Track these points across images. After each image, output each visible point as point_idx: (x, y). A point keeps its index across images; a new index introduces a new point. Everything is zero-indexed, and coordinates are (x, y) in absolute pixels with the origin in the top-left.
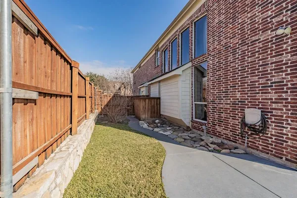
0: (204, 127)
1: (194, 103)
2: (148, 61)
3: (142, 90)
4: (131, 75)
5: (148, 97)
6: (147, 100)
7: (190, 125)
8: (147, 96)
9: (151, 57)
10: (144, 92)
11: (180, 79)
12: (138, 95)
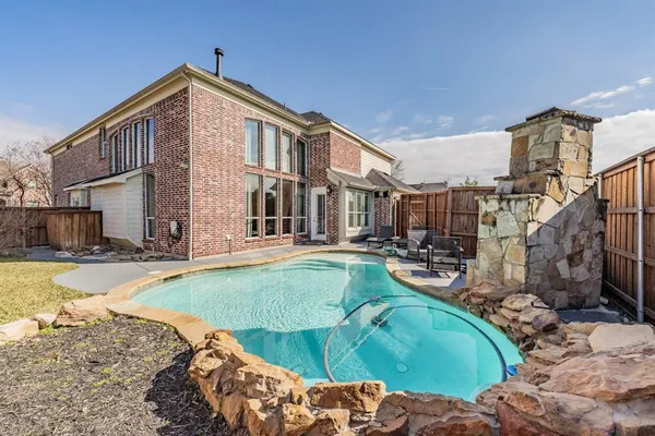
0: (151, 245)
1: (147, 218)
2: (86, 141)
3: (73, 195)
4: (47, 158)
5: (86, 210)
6: (76, 217)
7: (141, 245)
8: (83, 208)
9: (92, 138)
10: (77, 198)
11: (124, 190)
12: (65, 204)
